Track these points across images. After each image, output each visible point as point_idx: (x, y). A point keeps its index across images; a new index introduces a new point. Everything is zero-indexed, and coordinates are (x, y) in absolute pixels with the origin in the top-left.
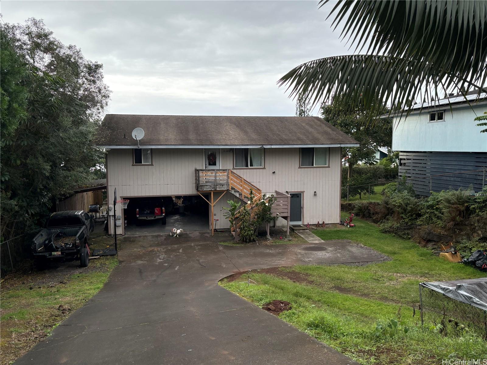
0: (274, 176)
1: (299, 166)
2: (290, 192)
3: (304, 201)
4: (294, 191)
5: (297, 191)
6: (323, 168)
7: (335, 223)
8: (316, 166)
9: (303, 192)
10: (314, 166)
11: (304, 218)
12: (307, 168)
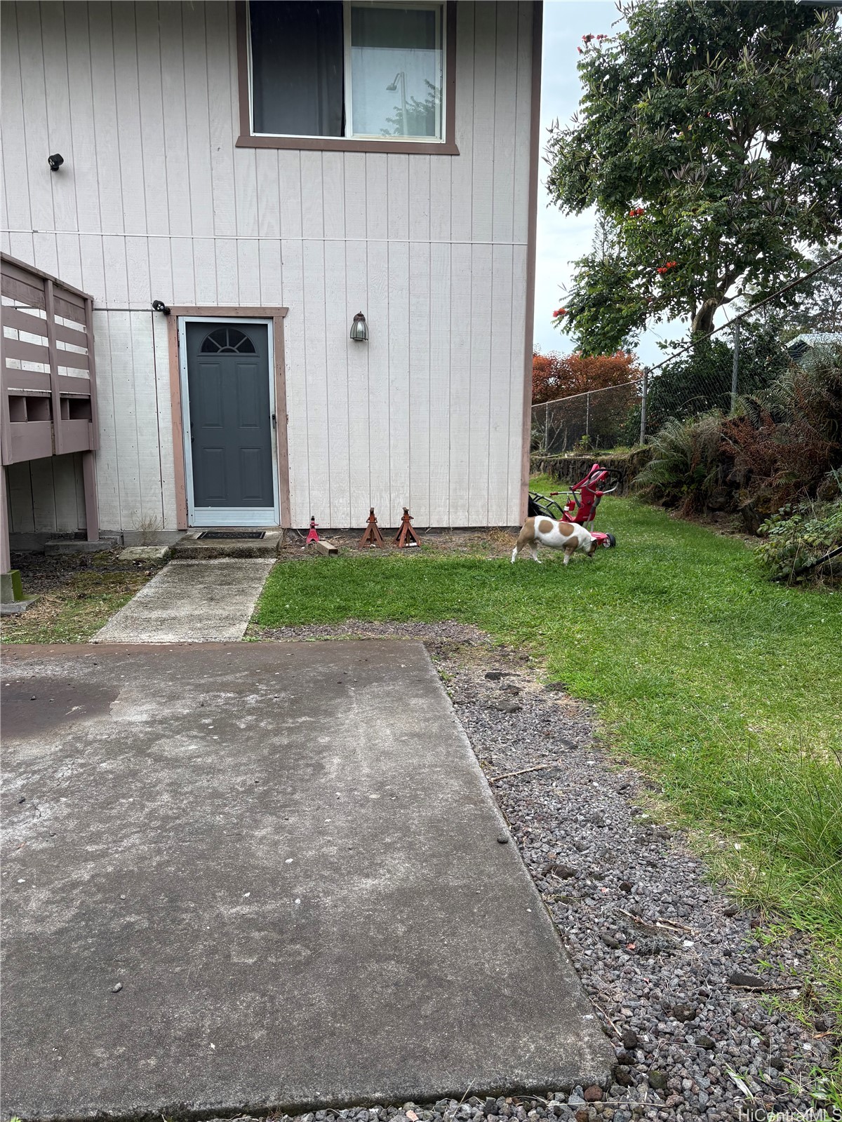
0: (61, 192)
1: (237, 134)
2: (187, 311)
3: (288, 375)
4: (215, 305)
5: (235, 309)
6: (412, 156)
7: (489, 525)
8: (358, 137)
9: (274, 311)
10: (349, 135)
11: (291, 485)
12: (300, 150)
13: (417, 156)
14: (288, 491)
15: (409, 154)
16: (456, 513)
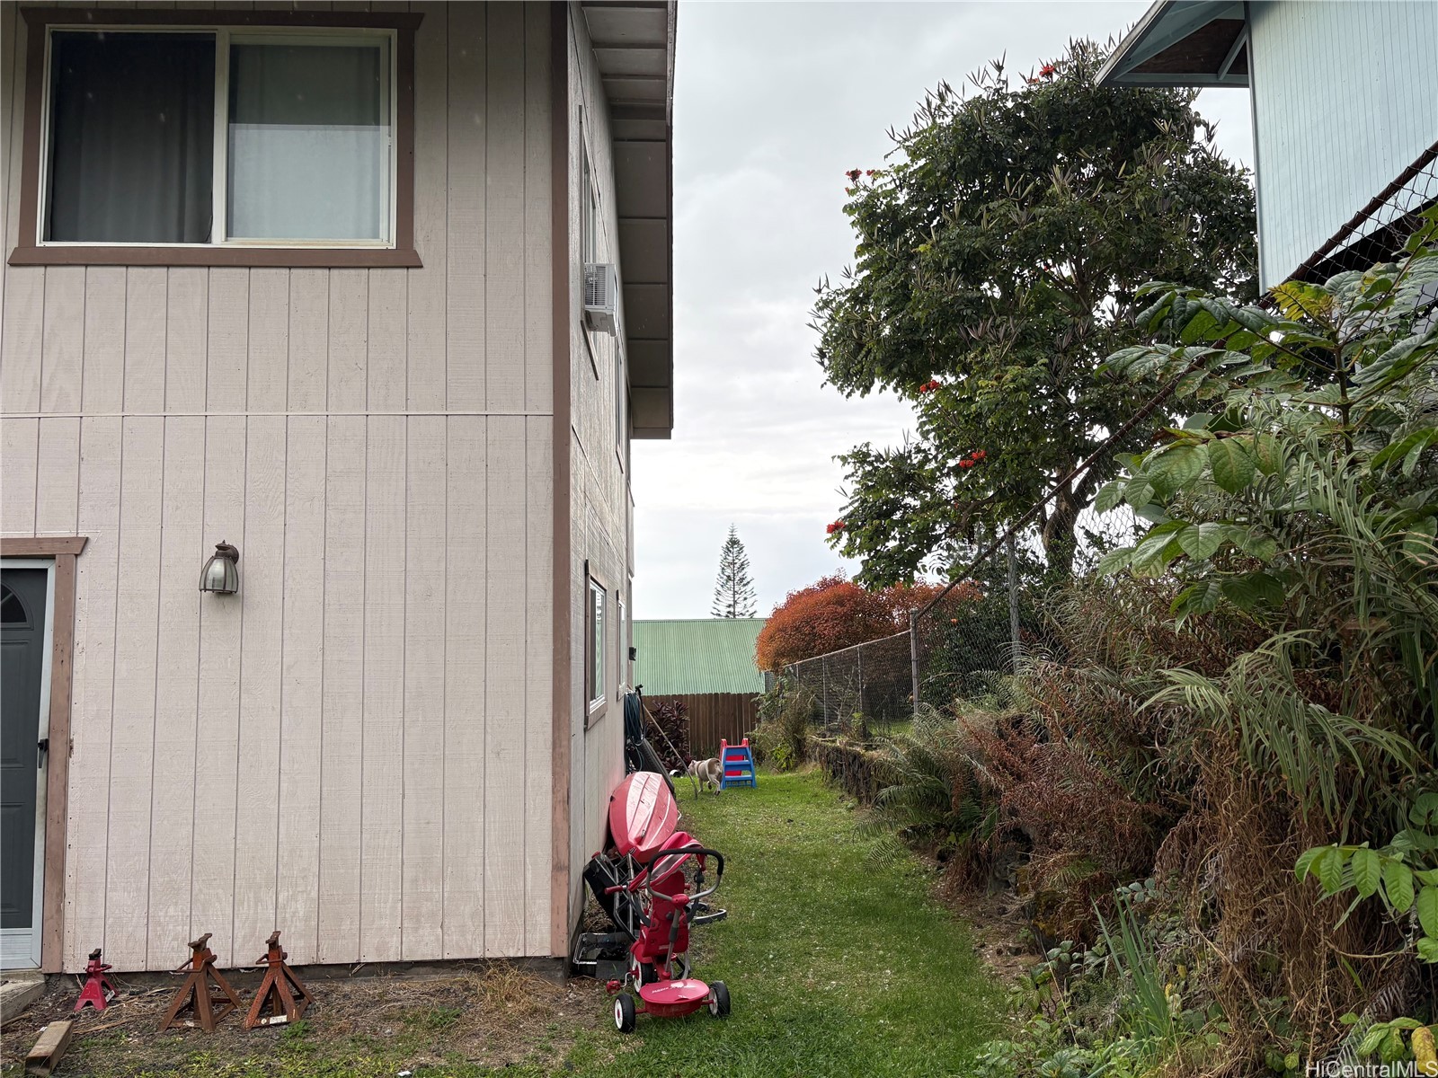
6: (335, 272)
7: (488, 955)
8: (235, 243)
9: (58, 545)
10: (218, 239)
11: (69, 882)
12: (127, 266)
13: (345, 272)
14: (61, 894)
15: (330, 268)
16: (416, 929)
